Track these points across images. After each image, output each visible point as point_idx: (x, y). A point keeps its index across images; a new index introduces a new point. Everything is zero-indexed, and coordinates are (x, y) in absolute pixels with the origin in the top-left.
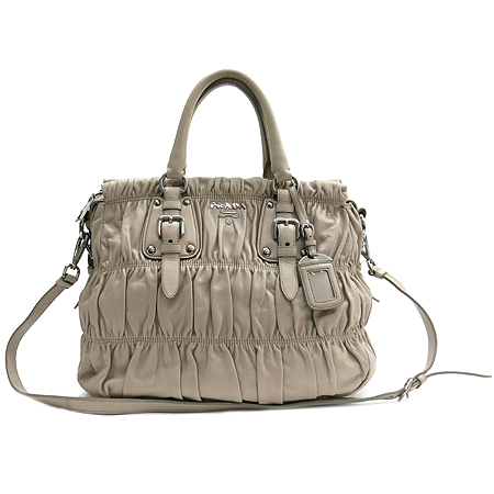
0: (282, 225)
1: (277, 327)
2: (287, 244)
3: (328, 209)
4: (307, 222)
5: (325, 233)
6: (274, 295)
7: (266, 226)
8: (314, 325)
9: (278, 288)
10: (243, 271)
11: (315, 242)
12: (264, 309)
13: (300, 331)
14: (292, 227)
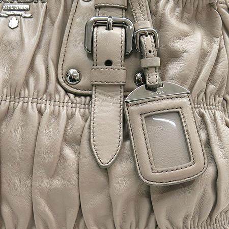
0: (102, 30)
1: (80, 214)
2: (109, 63)
3: (184, 7)
4: (147, 25)
5: (178, 45)
6: (78, 154)
7: (76, 31)
8: (152, 211)
9: (84, 142)
10: (24, 111)
11: (157, 61)
12: (57, 182)
13: (124, 219)
14: (118, 32)
